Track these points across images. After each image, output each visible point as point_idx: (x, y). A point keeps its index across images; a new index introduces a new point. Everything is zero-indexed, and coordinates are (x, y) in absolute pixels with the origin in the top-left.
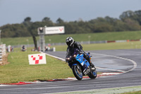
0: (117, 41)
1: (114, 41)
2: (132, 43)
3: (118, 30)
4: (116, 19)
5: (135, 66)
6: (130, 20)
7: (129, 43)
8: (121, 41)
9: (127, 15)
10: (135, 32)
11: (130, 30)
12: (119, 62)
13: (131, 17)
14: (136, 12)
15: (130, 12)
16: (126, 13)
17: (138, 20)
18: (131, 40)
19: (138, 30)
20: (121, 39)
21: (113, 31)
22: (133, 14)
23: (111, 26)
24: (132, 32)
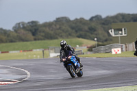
0: (11, 52)
1: (8, 52)
2: (25, 53)
3: (11, 41)
4: (9, 30)
5: (29, 76)
6: (22, 31)
7: (22, 53)
8: (14, 52)
9: (19, 27)
10: (28, 43)
11: (23, 40)
12: (13, 72)
13: (24, 28)
14: (29, 23)
15: (23, 23)
16: (19, 24)
17: (31, 31)
18: (24, 51)
19: (31, 41)
20: (14, 50)
21: (6, 42)
22: (25, 25)
23: (4, 38)
24: (25, 43)
